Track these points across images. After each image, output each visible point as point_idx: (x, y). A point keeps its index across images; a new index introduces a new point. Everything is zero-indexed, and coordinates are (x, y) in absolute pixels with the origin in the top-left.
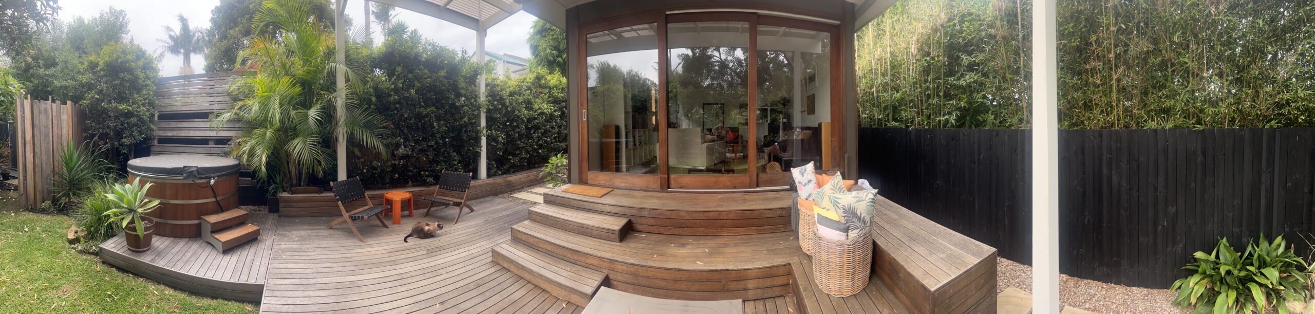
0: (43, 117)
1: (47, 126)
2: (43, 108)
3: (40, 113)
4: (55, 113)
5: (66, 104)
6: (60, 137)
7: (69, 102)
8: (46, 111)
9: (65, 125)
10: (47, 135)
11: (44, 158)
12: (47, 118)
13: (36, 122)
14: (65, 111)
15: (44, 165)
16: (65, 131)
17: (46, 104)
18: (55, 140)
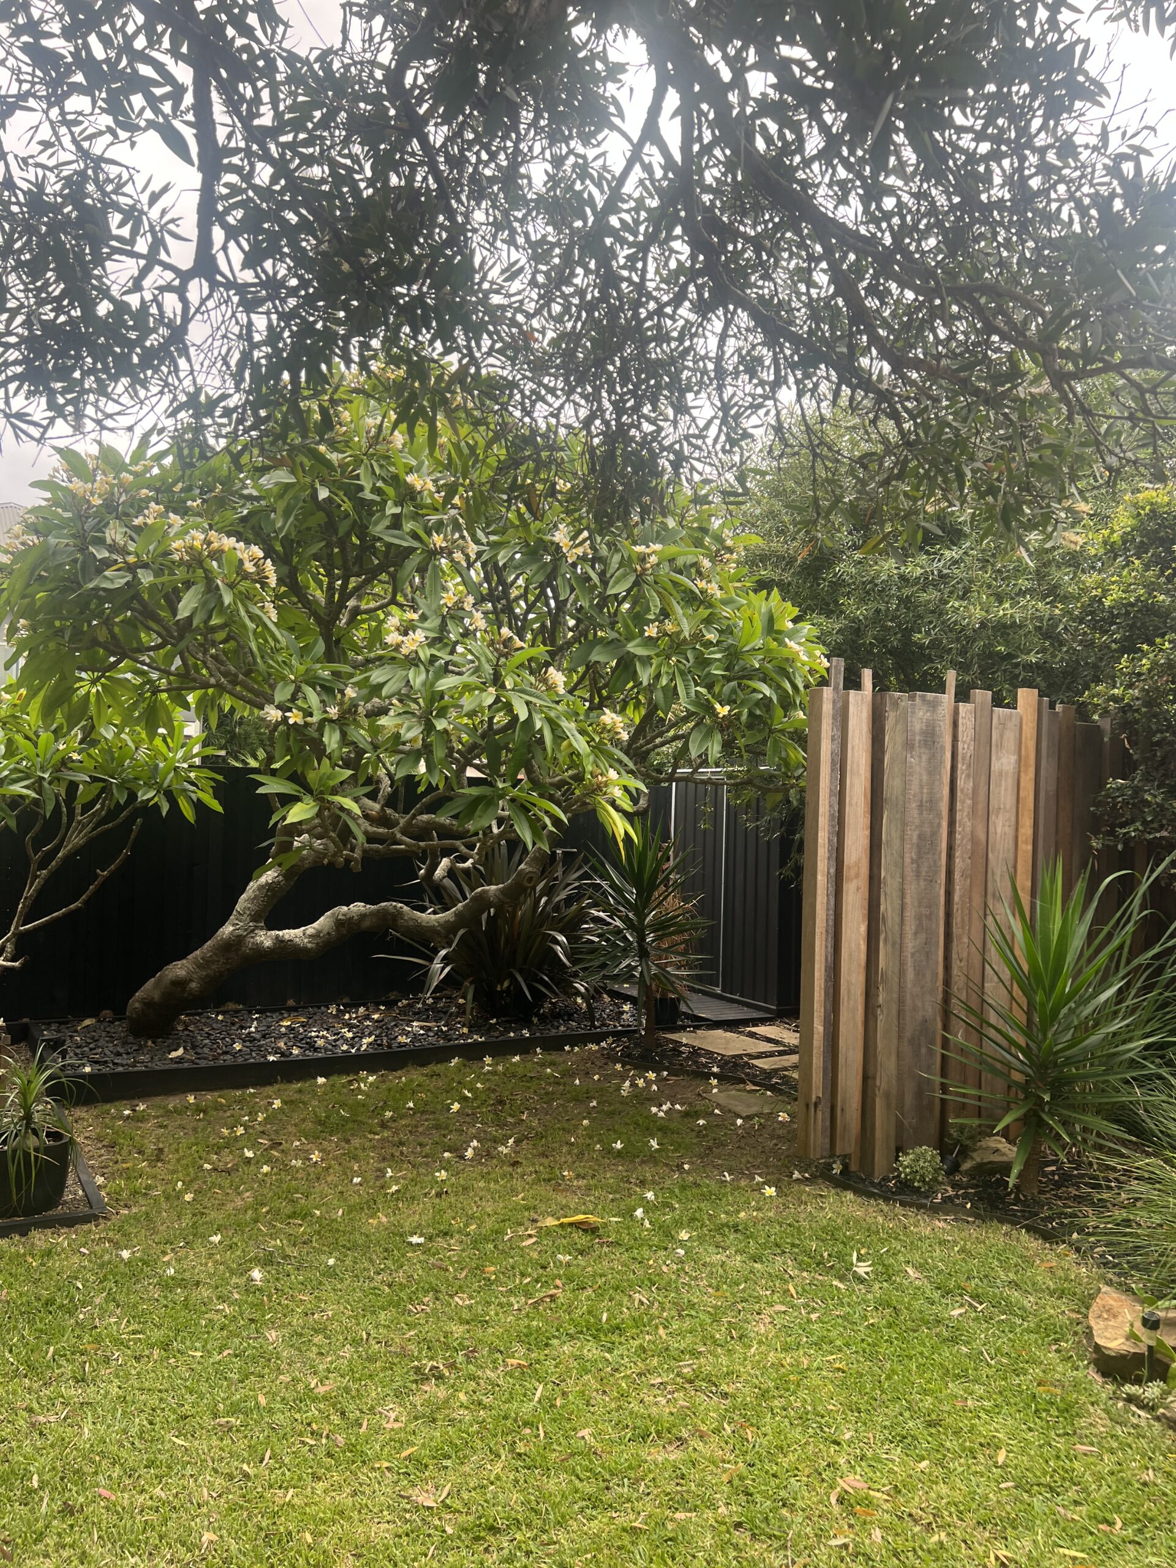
0: (917, 763)
1: (930, 805)
2: (918, 726)
3: (909, 745)
4: (966, 746)
5: (1013, 705)
6: (982, 853)
7: (1026, 697)
8: (930, 735)
9: (1003, 795)
10: (926, 842)
11: (911, 944)
12: (933, 770)
13: (892, 784)
14: (1010, 736)
15: (910, 974)
16: (1001, 826)
17: (934, 706)
18: (959, 863)
